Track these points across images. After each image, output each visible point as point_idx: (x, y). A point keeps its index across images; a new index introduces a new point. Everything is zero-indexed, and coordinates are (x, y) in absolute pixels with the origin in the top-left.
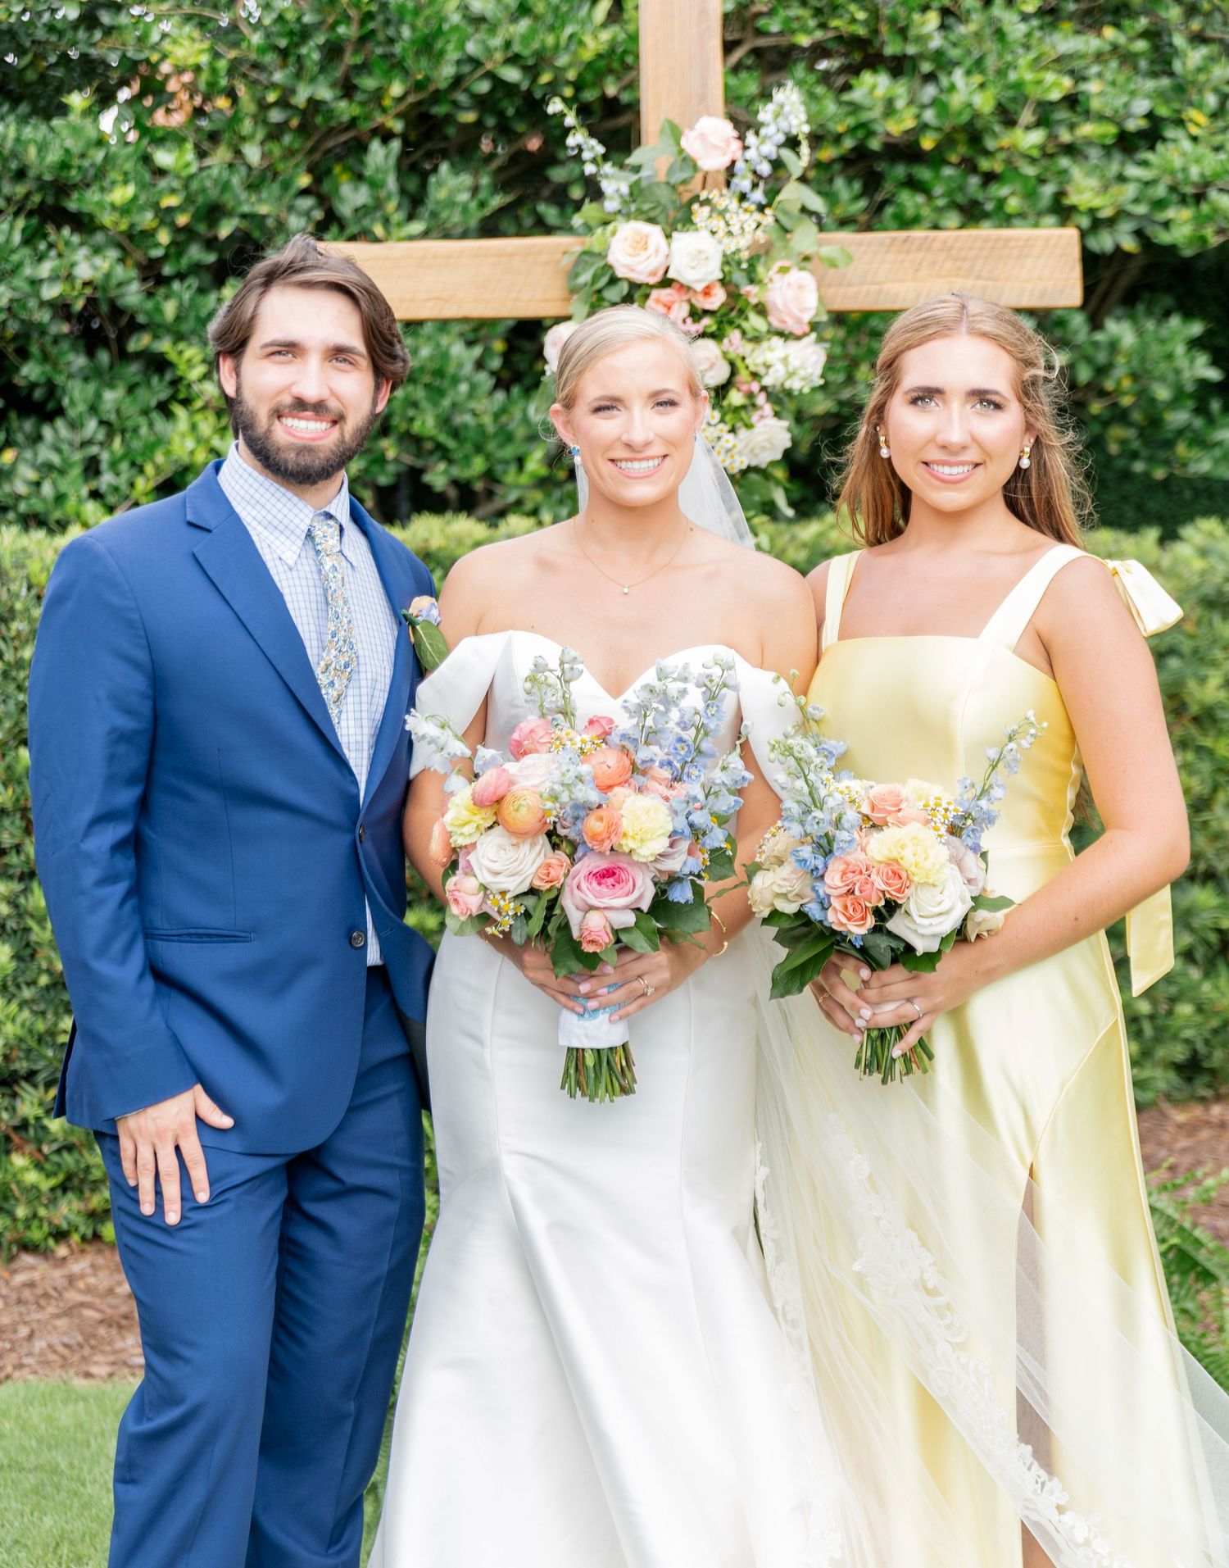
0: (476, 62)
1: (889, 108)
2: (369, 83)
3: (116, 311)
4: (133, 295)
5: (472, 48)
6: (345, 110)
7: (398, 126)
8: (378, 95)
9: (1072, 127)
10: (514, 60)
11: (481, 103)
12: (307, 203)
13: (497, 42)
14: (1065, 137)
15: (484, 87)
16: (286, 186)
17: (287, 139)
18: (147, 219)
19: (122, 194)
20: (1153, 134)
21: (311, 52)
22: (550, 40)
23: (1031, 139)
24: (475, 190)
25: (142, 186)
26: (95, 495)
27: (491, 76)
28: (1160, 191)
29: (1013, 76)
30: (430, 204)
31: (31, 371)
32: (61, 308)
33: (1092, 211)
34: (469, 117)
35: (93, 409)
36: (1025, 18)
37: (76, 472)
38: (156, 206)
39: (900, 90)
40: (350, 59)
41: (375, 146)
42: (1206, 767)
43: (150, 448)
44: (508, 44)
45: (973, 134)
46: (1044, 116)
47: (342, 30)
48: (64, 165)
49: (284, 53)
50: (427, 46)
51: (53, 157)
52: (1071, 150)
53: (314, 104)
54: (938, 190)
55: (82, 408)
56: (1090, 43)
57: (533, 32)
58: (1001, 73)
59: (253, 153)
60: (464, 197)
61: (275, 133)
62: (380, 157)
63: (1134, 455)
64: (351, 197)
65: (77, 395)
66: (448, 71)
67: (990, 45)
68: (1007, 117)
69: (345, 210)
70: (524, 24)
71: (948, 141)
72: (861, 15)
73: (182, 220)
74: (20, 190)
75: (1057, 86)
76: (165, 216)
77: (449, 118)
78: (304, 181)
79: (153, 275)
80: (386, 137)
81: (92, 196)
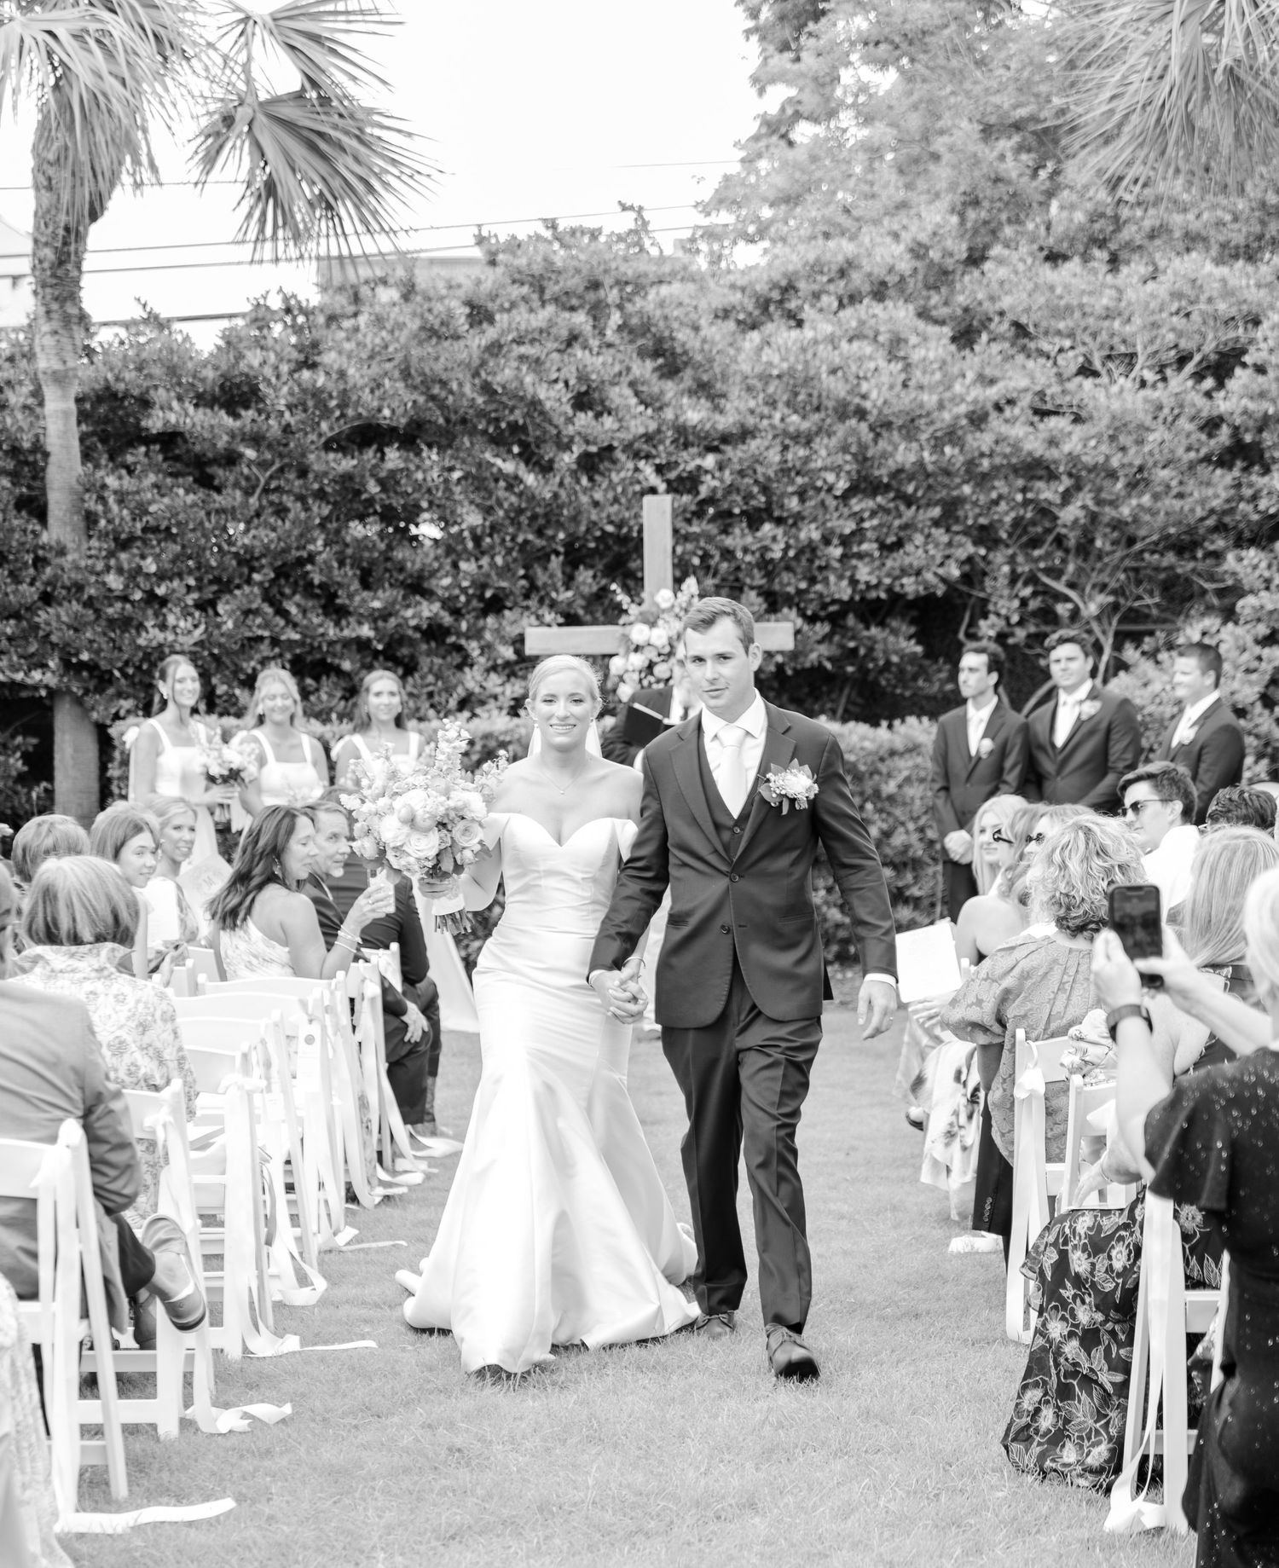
0: (595, 523)
1: (774, 539)
2: (550, 532)
3: (440, 626)
4: (447, 619)
5: (594, 517)
6: (540, 543)
7: (561, 549)
8: (553, 538)
9: (860, 543)
10: (611, 522)
11: (597, 539)
12: (523, 582)
13: (604, 515)
14: (855, 549)
15: (598, 533)
16: (514, 575)
17: (515, 554)
18: (457, 592)
19: (446, 581)
20: (899, 544)
21: (524, 519)
22: (627, 515)
23: (837, 552)
24: (594, 577)
25: (455, 577)
26: (432, 706)
27: (602, 530)
28: (897, 572)
29: (829, 525)
30: (575, 583)
31: (404, 651)
32: (417, 628)
33: (867, 583)
34: (592, 545)
35: (430, 670)
36: (836, 497)
37: (424, 697)
38: (460, 586)
39: (780, 532)
40: (541, 521)
41: (553, 557)
42: (891, 820)
43: (455, 687)
44: (609, 516)
45: (811, 549)
46: (845, 541)
47: (538, 510)
48: (422, 570)
49: (512, 520)
50: (575, 519)
51: (418, 566)
52: (860, 556)
53: (526, 542)
54: (799, 570)
55: (426, 669)
56: (870, 504)
57: (619, 511)
58: (824, 523)
59: (499, 560)
60: (590, 580)
61: (509, 551)
62: (555, 563)
63: (895, 687)
64: (542, 578)
65: (424, 662)
66: (583, 528)
67: (820, 512)
68: (826, 541)
69: (540, 583)
70: (616, 507)
71: (800, 552)
72: (763, 499)
73: (471, 591)
74: (401, 577)
75: (849, 527)
76: (464, 590)
77: (583, 546)
78: (522, 572)
79: (457, 613)
80: (557, 554)
81: (434, 582)
